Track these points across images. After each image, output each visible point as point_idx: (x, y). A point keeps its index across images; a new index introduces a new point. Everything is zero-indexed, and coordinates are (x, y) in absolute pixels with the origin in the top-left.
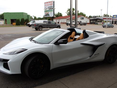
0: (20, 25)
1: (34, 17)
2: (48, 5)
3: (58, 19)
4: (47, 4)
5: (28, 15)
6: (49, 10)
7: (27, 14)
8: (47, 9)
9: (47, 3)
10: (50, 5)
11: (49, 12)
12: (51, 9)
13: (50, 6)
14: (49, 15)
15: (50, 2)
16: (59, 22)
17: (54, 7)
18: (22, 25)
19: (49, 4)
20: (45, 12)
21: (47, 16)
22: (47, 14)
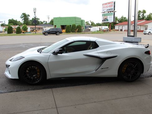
0: (70, 32)
1: (91, 23)
2: (107, 7)
3: (121, 25)
4: (105, 6)
5: (81, 20)
6: (108, 14)
7: (80, 18)
8: (105, 12)
9: (106, 4)
10: (110, 6)
11: (108, 16)
12: (110, 12)
13: (109, 8)
14: (108, 21)
15: (109, 3)
16: (122, 29)
17: (114, 10)
18: (73, 32)
19: (108, 5)
20: (103, 16)
21: (105, 22)
22: (106, 19)
